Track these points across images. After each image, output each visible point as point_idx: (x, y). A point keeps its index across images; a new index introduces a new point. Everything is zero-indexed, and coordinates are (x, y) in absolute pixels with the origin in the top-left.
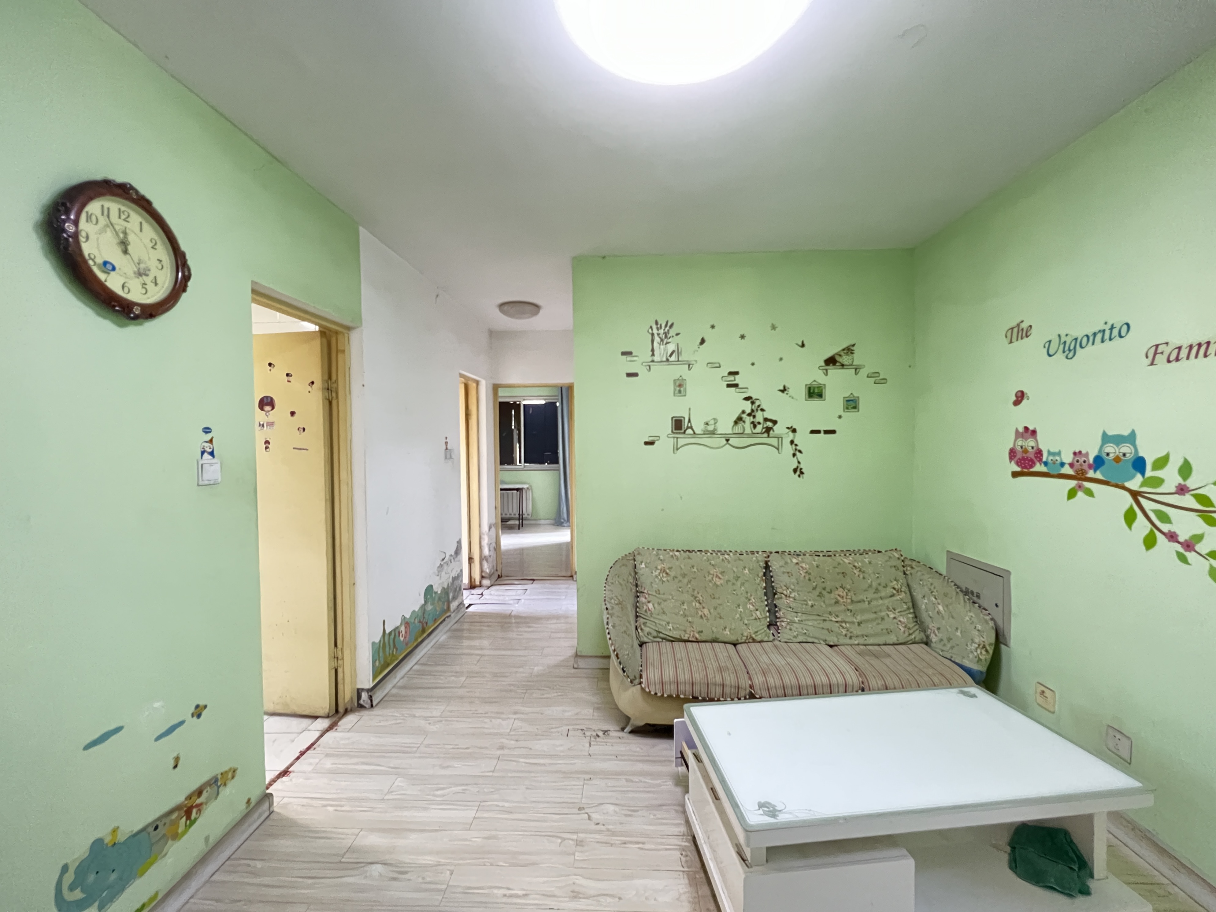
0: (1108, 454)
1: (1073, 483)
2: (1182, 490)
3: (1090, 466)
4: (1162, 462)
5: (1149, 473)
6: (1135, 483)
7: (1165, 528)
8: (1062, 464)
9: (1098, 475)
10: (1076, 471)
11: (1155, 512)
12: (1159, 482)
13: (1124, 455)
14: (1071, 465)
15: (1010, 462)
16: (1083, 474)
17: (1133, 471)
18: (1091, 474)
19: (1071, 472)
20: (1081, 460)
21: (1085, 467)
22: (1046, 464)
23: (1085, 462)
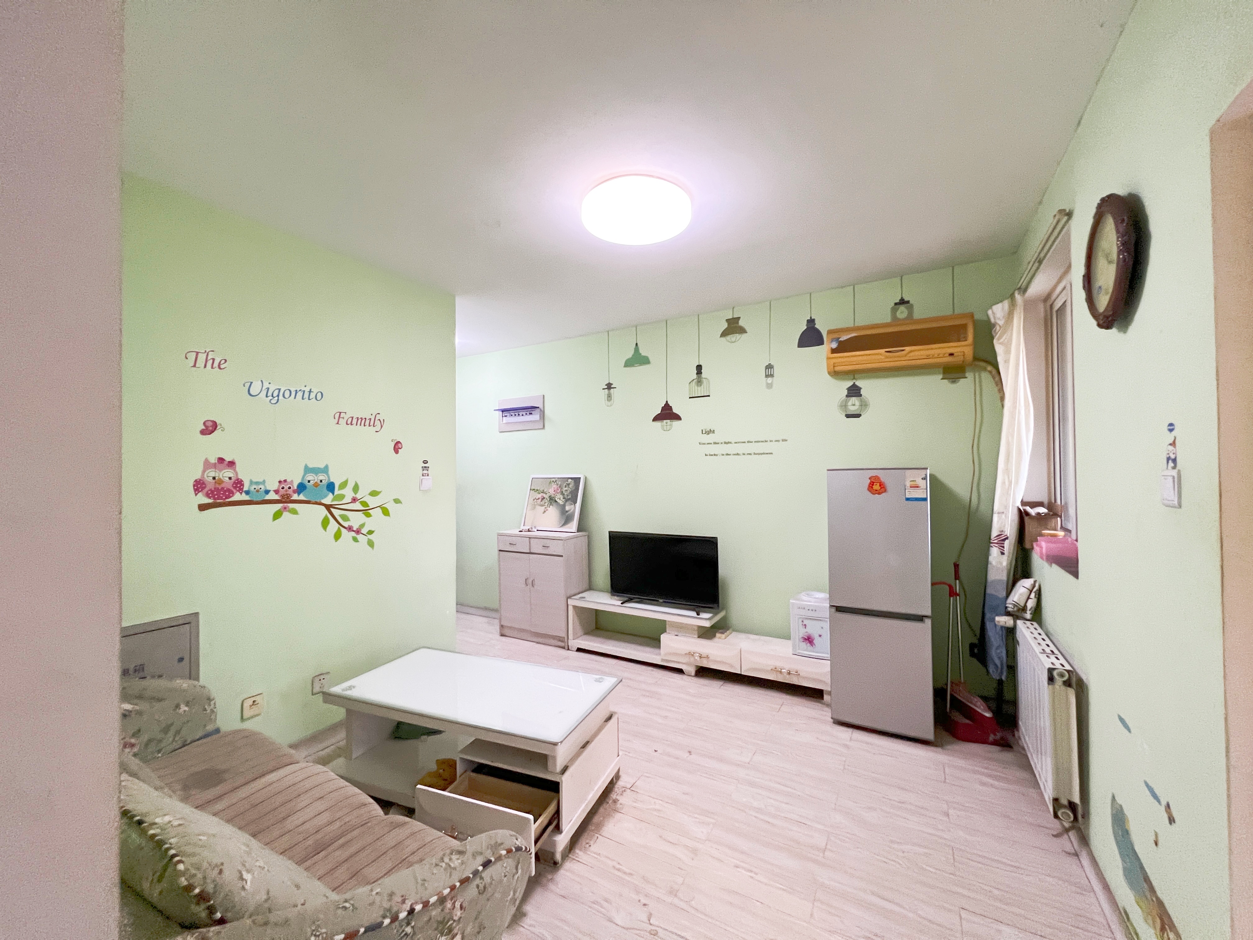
0: (309, 481)
1: (279, 506)
2: (354, 500)
3: (294, 492)
4: (344, 485)
5: (337, 492)
6: (328, 500)
7: (346, 524)
8: (267, 492)
9: (302, 497)
10: (282, 496)
11: (340, 516)
12: (342, 497)
13: (321, 481)
14: (276, 492)
15: (196, 495)
16: (288, 498)
17: (327, 492)
18: (295, 497)
19: (277, 497)
20: (286, 487)
21: (290, 491)
22: (247, 493)
23: (290, 488)
